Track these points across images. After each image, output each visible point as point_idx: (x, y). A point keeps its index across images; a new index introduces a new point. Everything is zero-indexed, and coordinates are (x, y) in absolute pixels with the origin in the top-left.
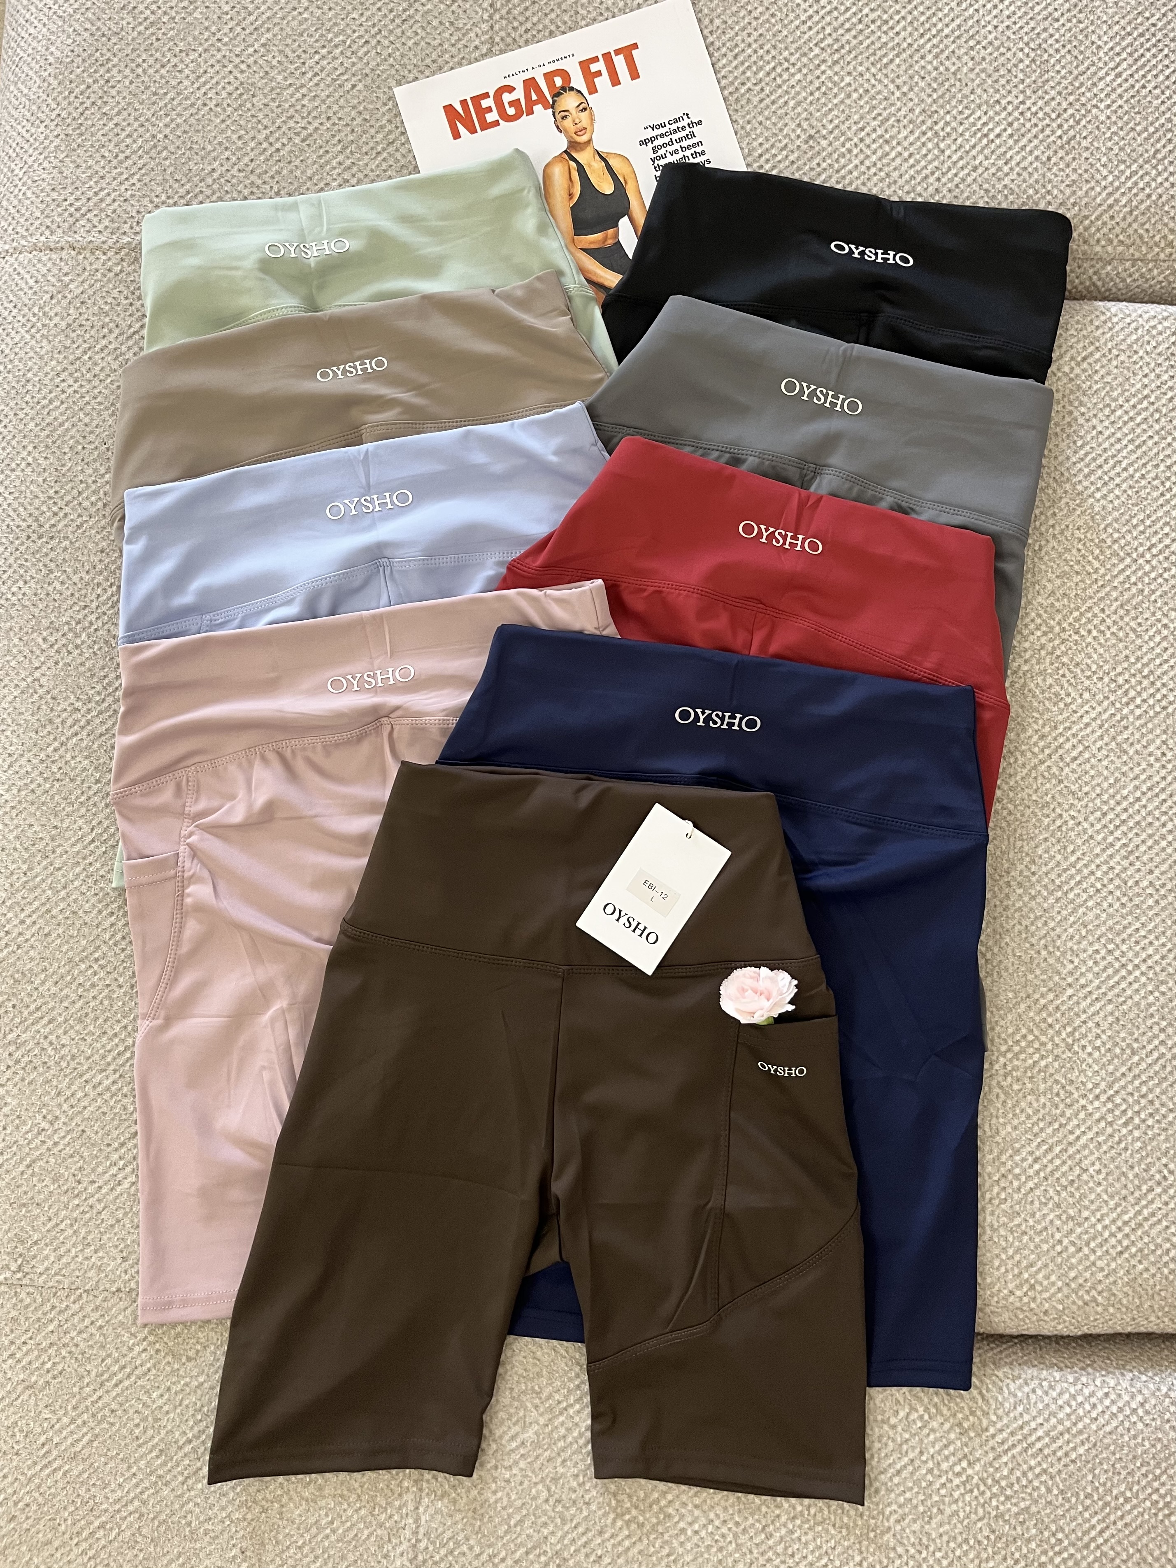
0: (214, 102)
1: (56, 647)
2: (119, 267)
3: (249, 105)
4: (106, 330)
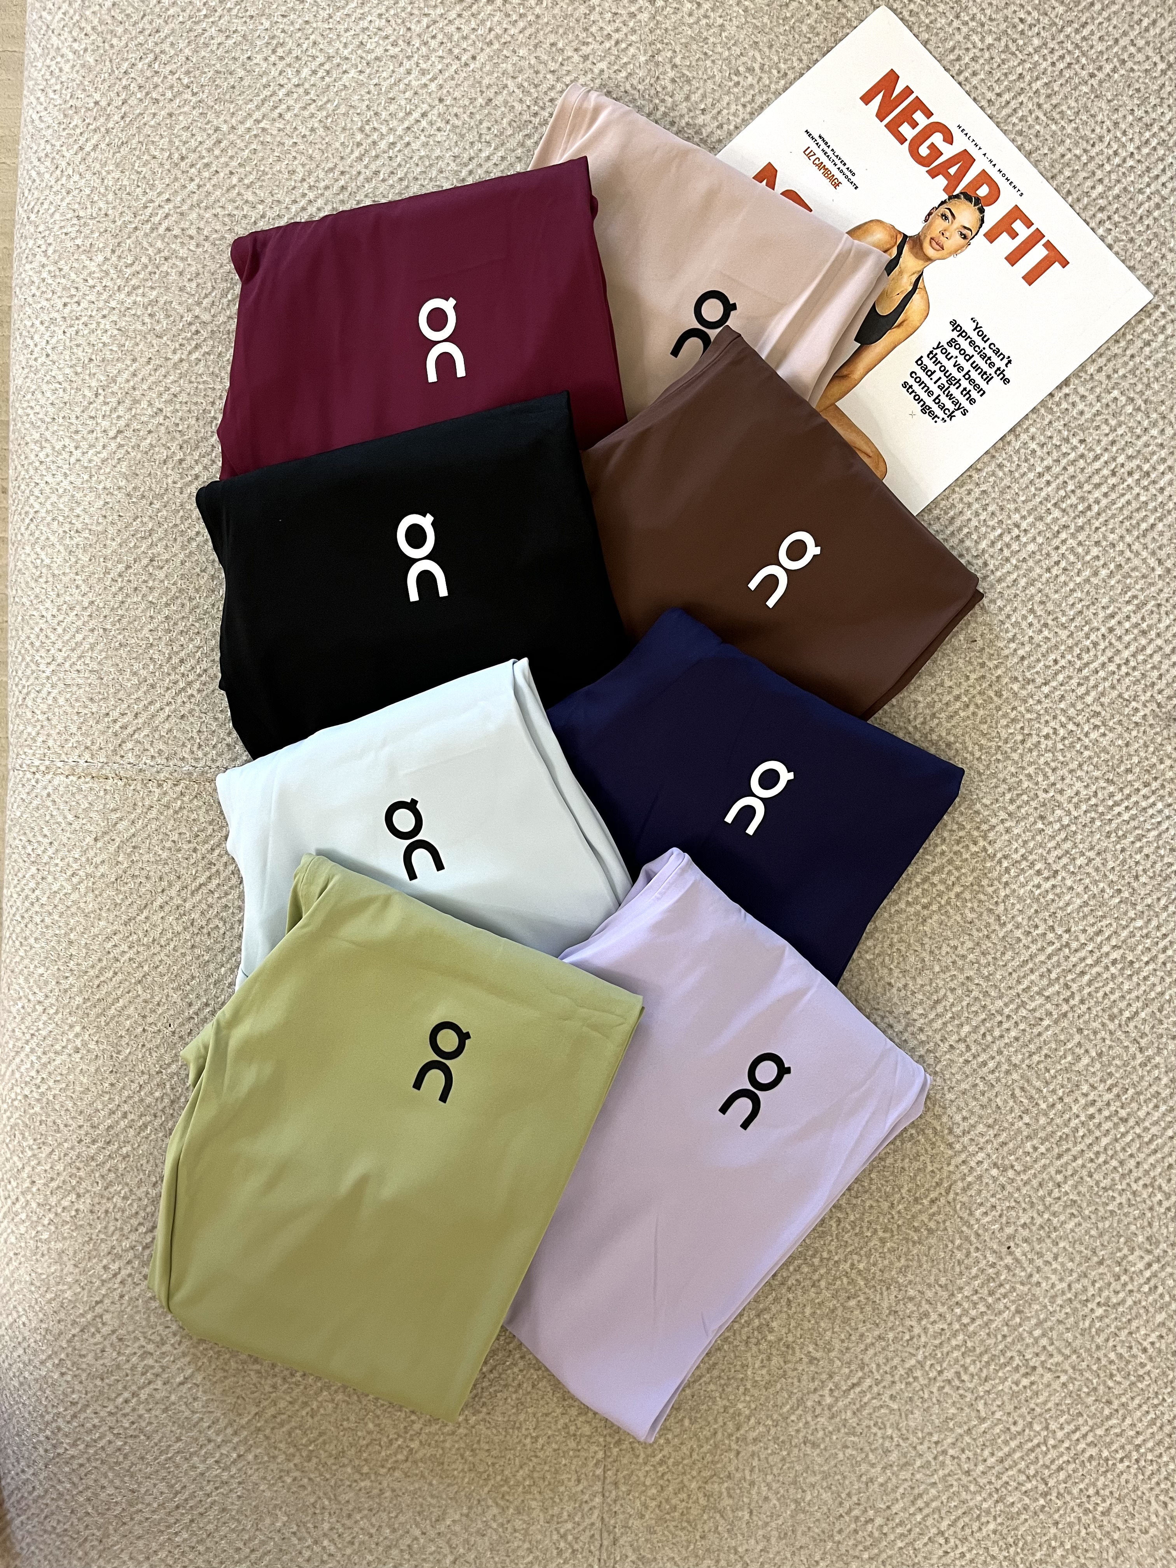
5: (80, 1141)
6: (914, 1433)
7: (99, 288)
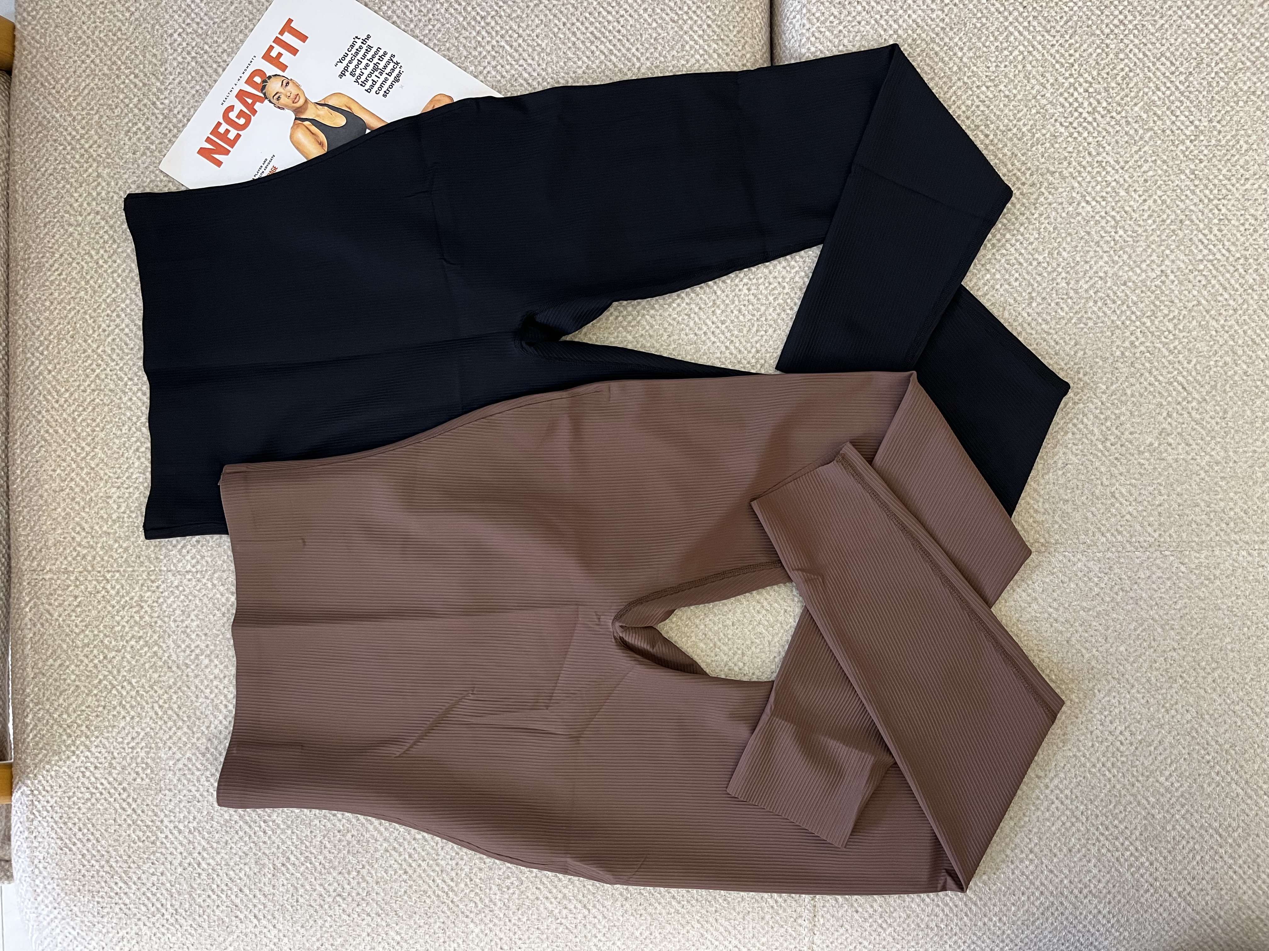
7: (491, 925)
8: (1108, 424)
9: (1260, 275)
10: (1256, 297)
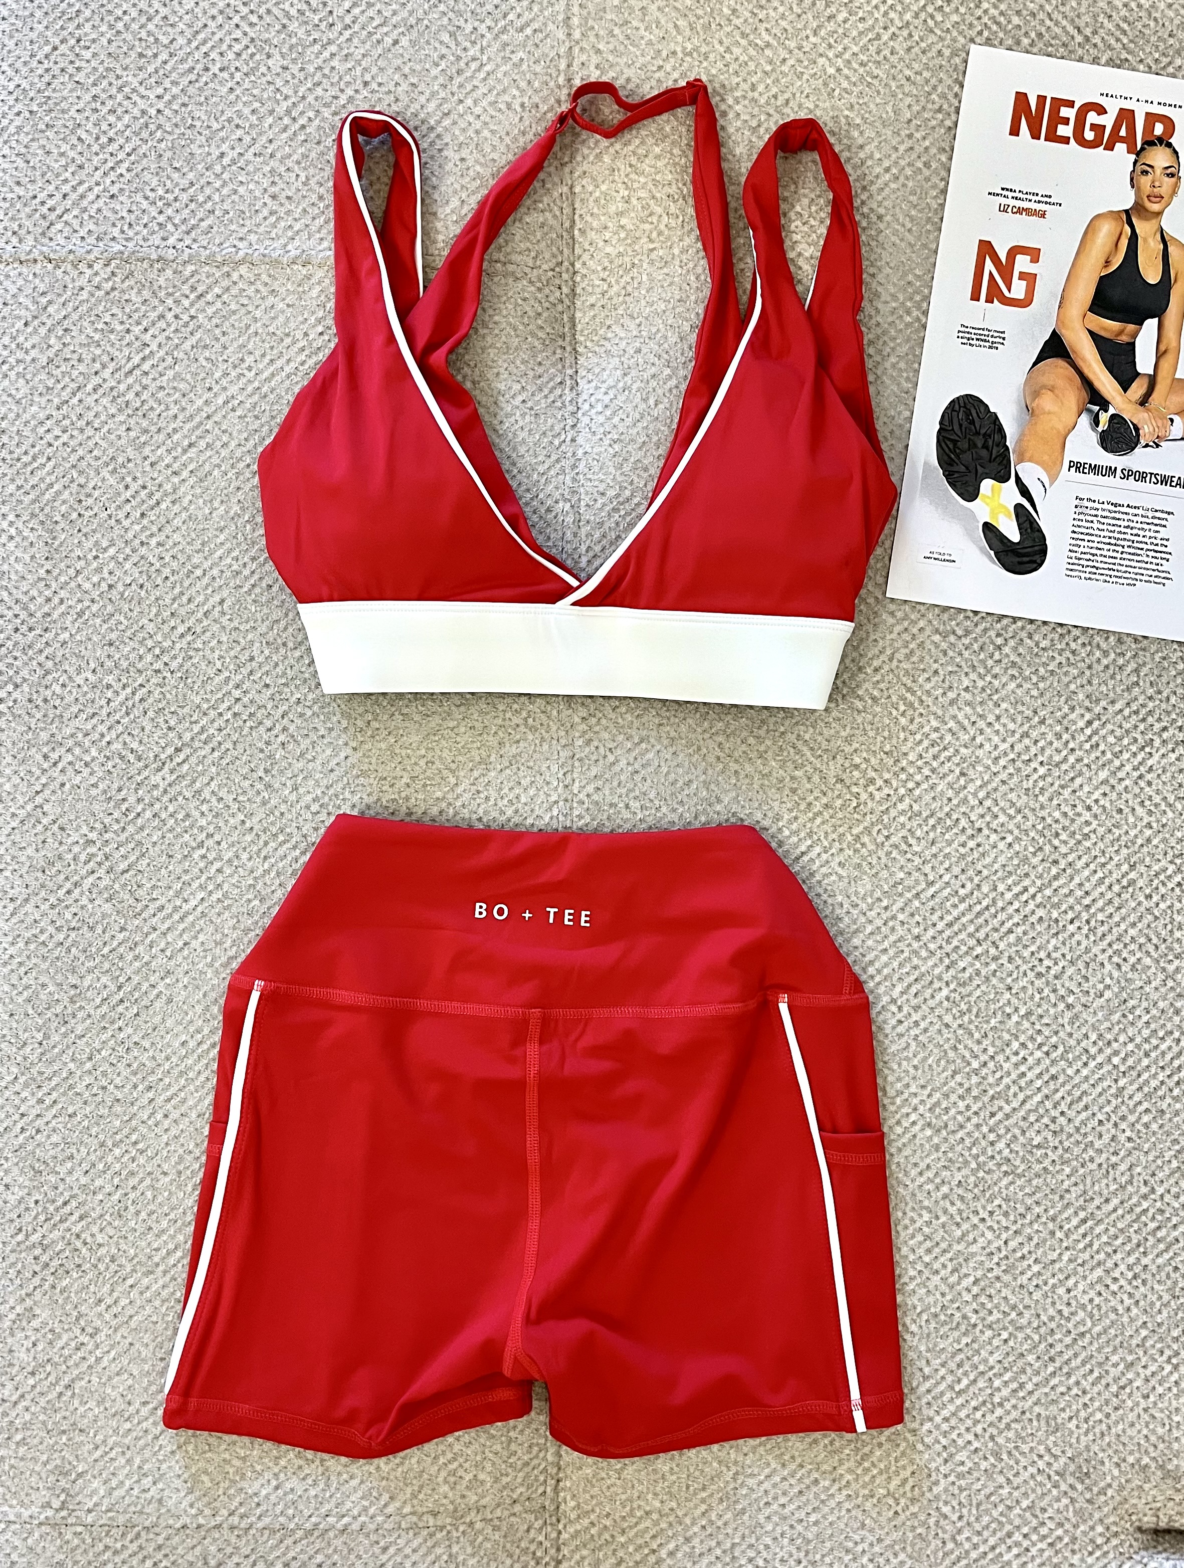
0: (218, 65)
1: (60, 766)
2: (110, 283)
3: (263, 69)
4: (97, 366)
5: (17, 630)
6: (864, 899)
8: (751, 740)
9: (971, 979)
10: (937, 971)
